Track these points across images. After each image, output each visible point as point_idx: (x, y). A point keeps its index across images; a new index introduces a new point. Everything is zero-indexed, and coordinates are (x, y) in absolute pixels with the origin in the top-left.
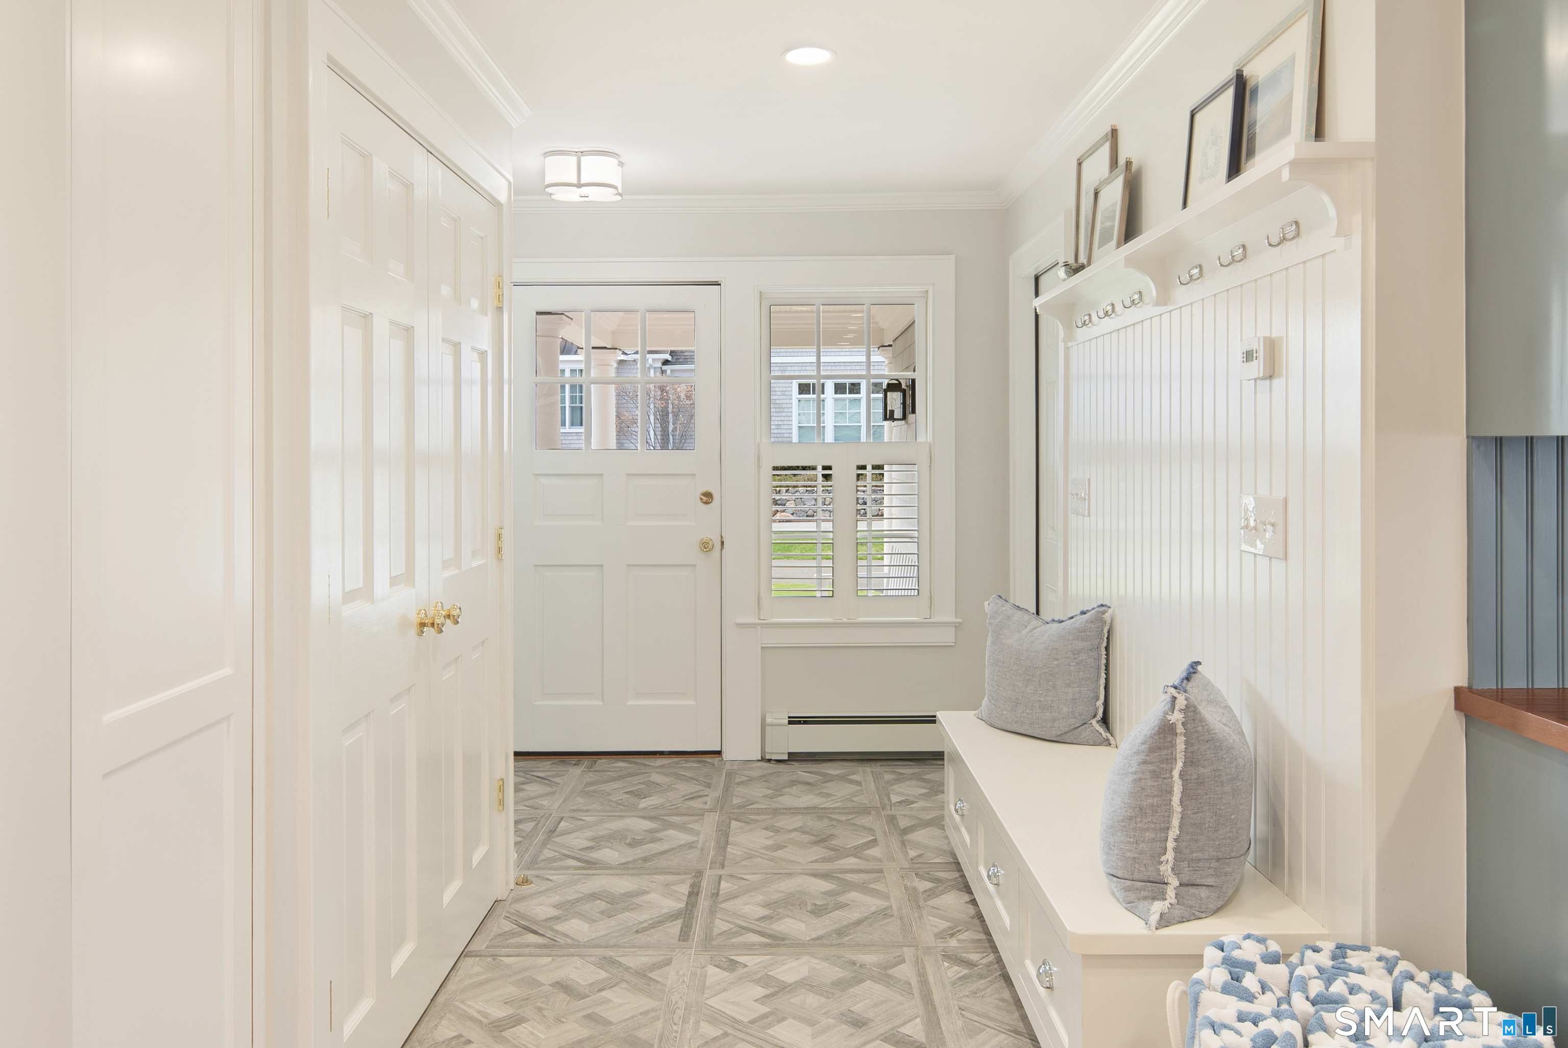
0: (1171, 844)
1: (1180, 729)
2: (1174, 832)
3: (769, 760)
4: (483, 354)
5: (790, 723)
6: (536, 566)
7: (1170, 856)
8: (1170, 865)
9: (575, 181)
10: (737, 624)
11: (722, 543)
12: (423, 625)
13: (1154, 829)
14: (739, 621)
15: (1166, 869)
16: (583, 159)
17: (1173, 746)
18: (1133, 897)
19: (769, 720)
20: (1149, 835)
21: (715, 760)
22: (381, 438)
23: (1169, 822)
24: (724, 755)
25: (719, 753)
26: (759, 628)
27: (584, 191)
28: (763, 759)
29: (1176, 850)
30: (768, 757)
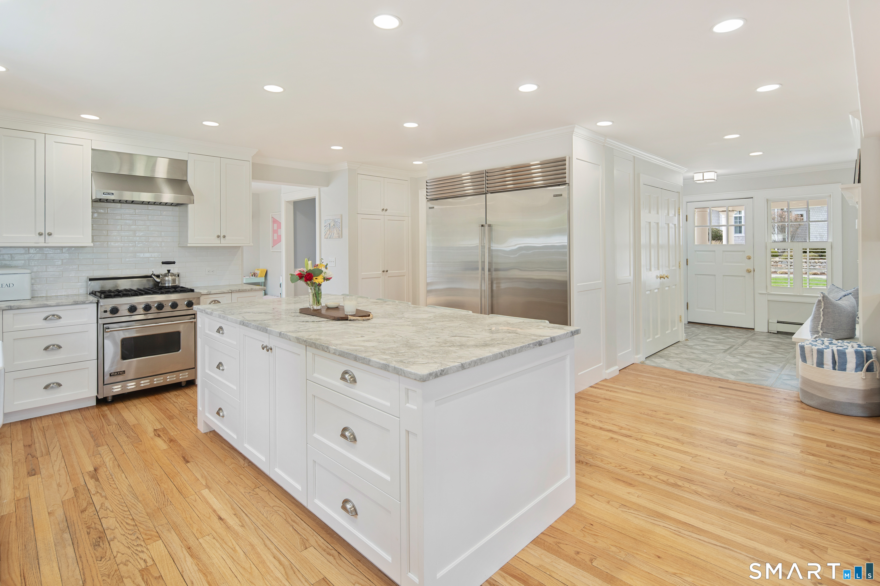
0: (820, 324)
1: (822, 301)
2: (821, 322)
3: (771, 333)
4: (675, 225)
5: (778, 322)
6: (695, 274)
7: (820, 326)
8: (820, 328)
9: (702, 179)
10: (759, 293)
11: (754, 270)
12: (661, 277)
13: (817, 321)
14: (759, 292)
15: (819, 329)
16: (704, 173)
17: (821, 304)
18: (812, 334)
19: (770, 321)
20: (816, 322)
21: (752, 331)
22: (652, 242)
23: (820, 320)
24: (755, 330)
25: (754, 329)
26: (767, 295)
27: (704, 181)
28: (768, 332)
29: (821, 325)
30: (770, 331)
